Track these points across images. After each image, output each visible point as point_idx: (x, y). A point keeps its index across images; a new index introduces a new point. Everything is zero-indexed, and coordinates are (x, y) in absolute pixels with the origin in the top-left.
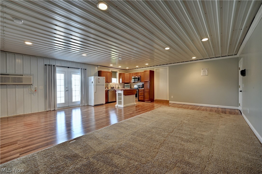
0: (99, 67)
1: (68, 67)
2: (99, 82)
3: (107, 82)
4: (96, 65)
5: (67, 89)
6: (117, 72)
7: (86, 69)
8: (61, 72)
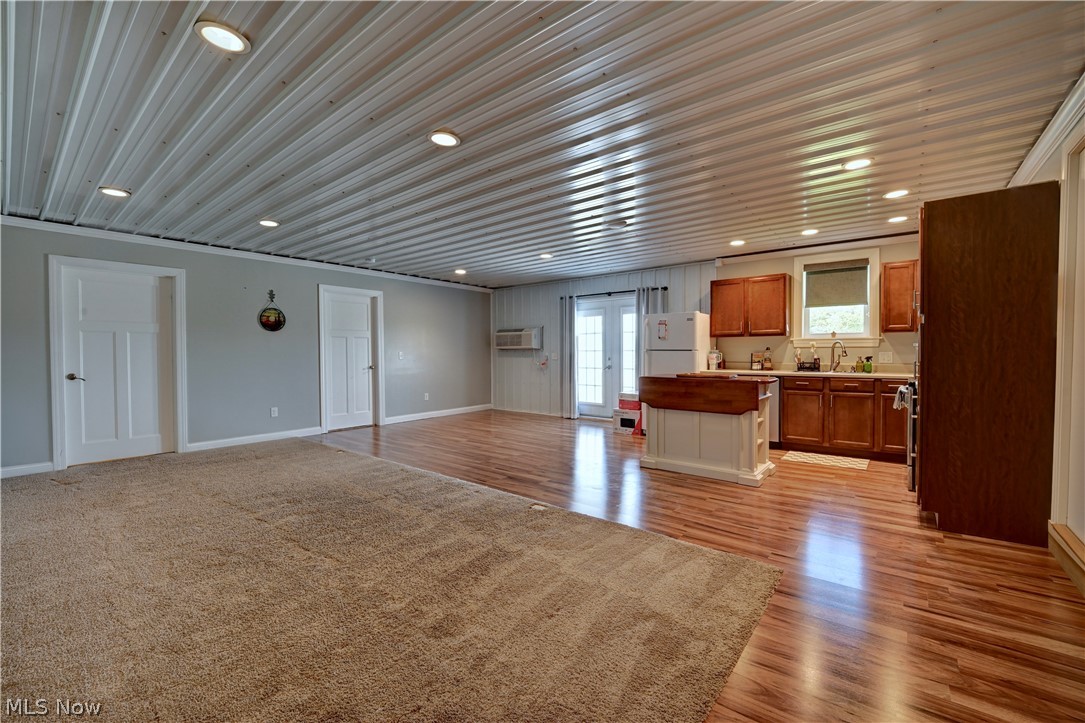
0: (718, 263)
1: (609, 294)
2: (664, 338)
3: (751, 335)
4: (693, 260)
5: (609, 363)
6: (866, 261)
7: (665, 289)
8: (593, 311)
